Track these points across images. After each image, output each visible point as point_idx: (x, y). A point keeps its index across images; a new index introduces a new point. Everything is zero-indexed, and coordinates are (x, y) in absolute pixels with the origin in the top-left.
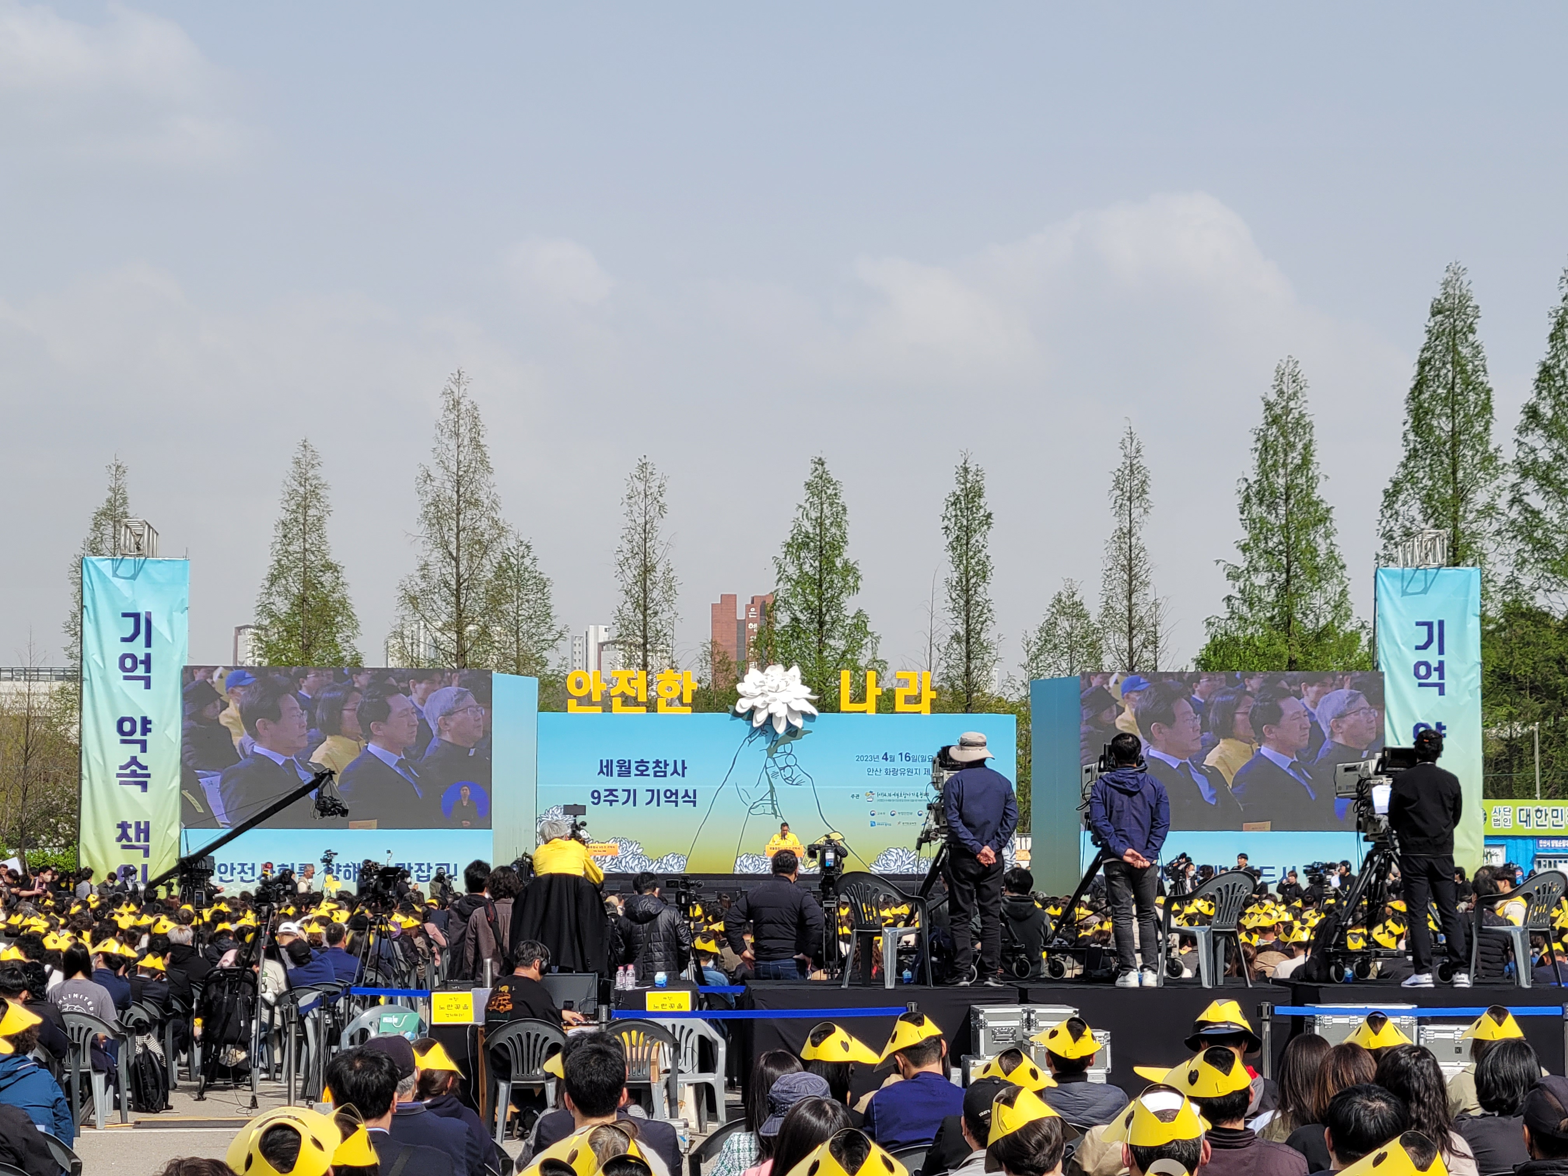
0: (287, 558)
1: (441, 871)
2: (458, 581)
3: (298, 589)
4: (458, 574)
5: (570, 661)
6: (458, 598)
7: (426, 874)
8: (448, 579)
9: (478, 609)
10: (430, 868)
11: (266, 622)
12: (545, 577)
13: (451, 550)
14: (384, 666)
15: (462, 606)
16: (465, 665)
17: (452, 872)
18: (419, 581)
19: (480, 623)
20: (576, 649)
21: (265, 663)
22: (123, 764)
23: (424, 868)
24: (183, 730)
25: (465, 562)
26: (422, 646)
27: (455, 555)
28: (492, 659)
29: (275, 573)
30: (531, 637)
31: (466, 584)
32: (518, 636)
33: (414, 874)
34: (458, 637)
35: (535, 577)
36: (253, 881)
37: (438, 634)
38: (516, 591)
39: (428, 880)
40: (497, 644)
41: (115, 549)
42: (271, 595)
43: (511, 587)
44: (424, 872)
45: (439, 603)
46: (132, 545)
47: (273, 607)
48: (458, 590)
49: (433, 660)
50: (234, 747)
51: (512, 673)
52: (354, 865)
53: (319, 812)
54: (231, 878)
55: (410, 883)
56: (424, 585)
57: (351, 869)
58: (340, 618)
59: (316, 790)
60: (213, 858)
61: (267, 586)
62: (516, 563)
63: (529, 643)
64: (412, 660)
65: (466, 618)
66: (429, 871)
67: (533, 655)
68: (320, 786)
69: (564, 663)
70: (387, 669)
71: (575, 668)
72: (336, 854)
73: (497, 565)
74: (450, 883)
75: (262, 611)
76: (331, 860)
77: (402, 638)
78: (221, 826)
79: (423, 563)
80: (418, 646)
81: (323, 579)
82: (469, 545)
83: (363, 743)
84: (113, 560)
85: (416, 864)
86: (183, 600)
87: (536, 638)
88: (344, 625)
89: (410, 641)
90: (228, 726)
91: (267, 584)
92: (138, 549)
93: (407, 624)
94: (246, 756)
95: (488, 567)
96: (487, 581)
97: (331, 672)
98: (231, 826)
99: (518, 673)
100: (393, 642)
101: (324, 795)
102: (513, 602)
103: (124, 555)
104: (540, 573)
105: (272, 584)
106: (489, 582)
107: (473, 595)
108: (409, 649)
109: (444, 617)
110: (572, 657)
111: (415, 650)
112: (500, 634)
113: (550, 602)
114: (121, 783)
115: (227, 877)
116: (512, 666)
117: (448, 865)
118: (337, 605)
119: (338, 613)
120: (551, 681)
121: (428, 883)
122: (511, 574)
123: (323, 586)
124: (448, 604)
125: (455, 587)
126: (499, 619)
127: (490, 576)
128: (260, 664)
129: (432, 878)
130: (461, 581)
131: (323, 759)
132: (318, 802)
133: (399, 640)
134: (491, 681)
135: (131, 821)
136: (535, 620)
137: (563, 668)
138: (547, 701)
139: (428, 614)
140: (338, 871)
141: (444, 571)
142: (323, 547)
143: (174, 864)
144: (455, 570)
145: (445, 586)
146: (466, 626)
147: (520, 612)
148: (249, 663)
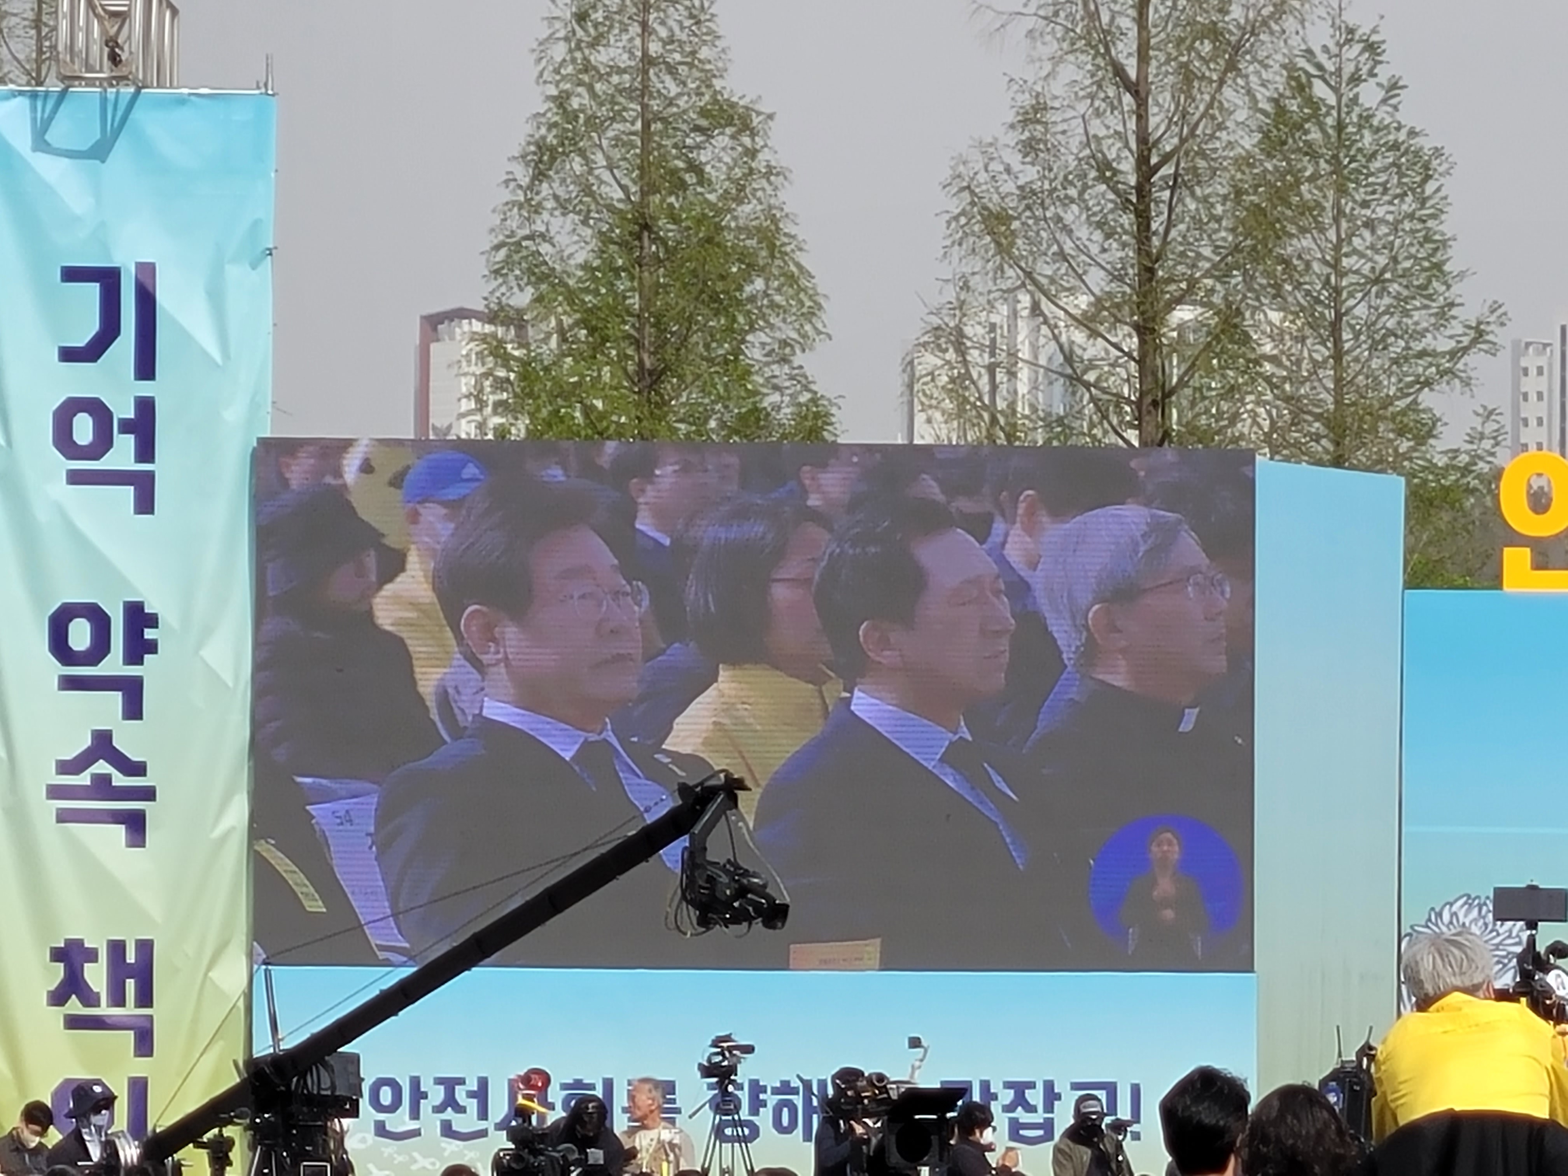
0: (591, 88)
1: (1092, 1107)
2: (1142, 160)
3: (623, 188)
4: (1143, 138)
5: (1506, 420)
6: (1143, 218)
7: (1038, 1117)
8: (1111, 155)
9: (1207, 252)
10: (1051, 1096)
11: (522, 298)
12: (1426, 144)
13: (1122, 59)
14: (900, 440)
15: (1156, 241)
16: (1166, 435)
17: (1124, 1113)
18: (1015, 159)
19: (1217, 299)
20: (1530, 385)
21: (519, 429)
22: (69, 757)
23: (1035, 1097)
24: (257, 645)
25: (1165, 99)
26: (1024, 373)
27: (1132, 74)
28: (1254, 415)
29: (551, 139)
30: (1378, 345)
31: (1168, 170)
32: (1338, 342)
33: (1000, 1119)
34: (1142, 342)
35: (1396, 146)
36: (483, 1134)
37: (1079, 336)
38: (1331, 194)
39: (1049, 1135)
40: (1268, 367)
41: (39, 62)
42: (537, 209)
43: (1312, 179)
44: (1032, 1109)
45: (1083, 232)
46: (95, 49)
47: (545, 248)
48: (1143, 189)
49: (1060, 421)
50: (420, 699)
51: (1319, 463)
52: (807, 1085)
53: (694, 914)
54: (413, 1125)
55: (990, 1148)
56: (1030, 174)
57: (798, 1100)
58: (759, 284)
59: (684, 841)
60: (355, 1059)
61: (525, 181)
62: (1332, 100)
63: (1375, 364)
64: (994, 421)
65: (1170, 280)
66: (1049, 1107)
67: (1388, 402)
68: (697, 830)
69: (1490, 427)
70: (911, 447)
71: (1525, 447)
72: (749, 1049)
73: (1268, 107)
74: (1119, 1147)
75: (508, 262)
76: (733, 1070)
77: (961, 350)
78: (382, 955)
79: (1026, 100)
80: (1012, 374)
81: (703, 157)
82: (1181, 41)
83: (834, 690)
84: (34, 96)
85: (1008, 1085)
86: (257, 223)
87: (1397, 347)
88: (773, 305)
89: (987, 359)
90: (404, 634)
91: (523, 176)
92: (115, 59)
93: (976, 301)
94: (457, 732)
95: (1241, 115)
96: (1236, 160)
97: (733, 460)
98: (410, 957)
99: (1338, 462)
100: (929, 360)
101: (710, 857)
102: (1322, 230)
103: (69, 79)
104: (1412, 133)
105: (540, 176)
106: (1245, 162)
107: (1192, 206)
108: (984, 383)
109: (1097, 279)
110: (1516, 409)
111: (1003, 389)
112: (1277, 337)
113: (1446, 227)
114: (64, 817)
115: (400, 1121)
116: (1317, 438)
117: (1111, 1089)
118: (752, 243)
119: (751, 268)
120: (1447, 490)
121: (1049, 1147)
122: (1315, 135)
123: (702, 179)
124: (1108, 236)
125: (1133, 180)
126: (1278, 287)
127: (1249, 142)
128: (502, 433)
129: (1059, 1131)
130: (1154, 160)
131: (707, 742)
132: (691, 880)
133: (951, 355)
134: (1249, 487)
135: (97, 941)
136: (1394, 288)
137: (1487, 444)
138: (1433, 553)
139: (1045, 269)
140: (757, 1105)
141: (1096, 128)
142: (704, 53)
143: (233, 1080)
144: (1132, 125)
145: (1101, 178)
146: (1170, 307)
147: (1345, 262)
148: (466, 430)
